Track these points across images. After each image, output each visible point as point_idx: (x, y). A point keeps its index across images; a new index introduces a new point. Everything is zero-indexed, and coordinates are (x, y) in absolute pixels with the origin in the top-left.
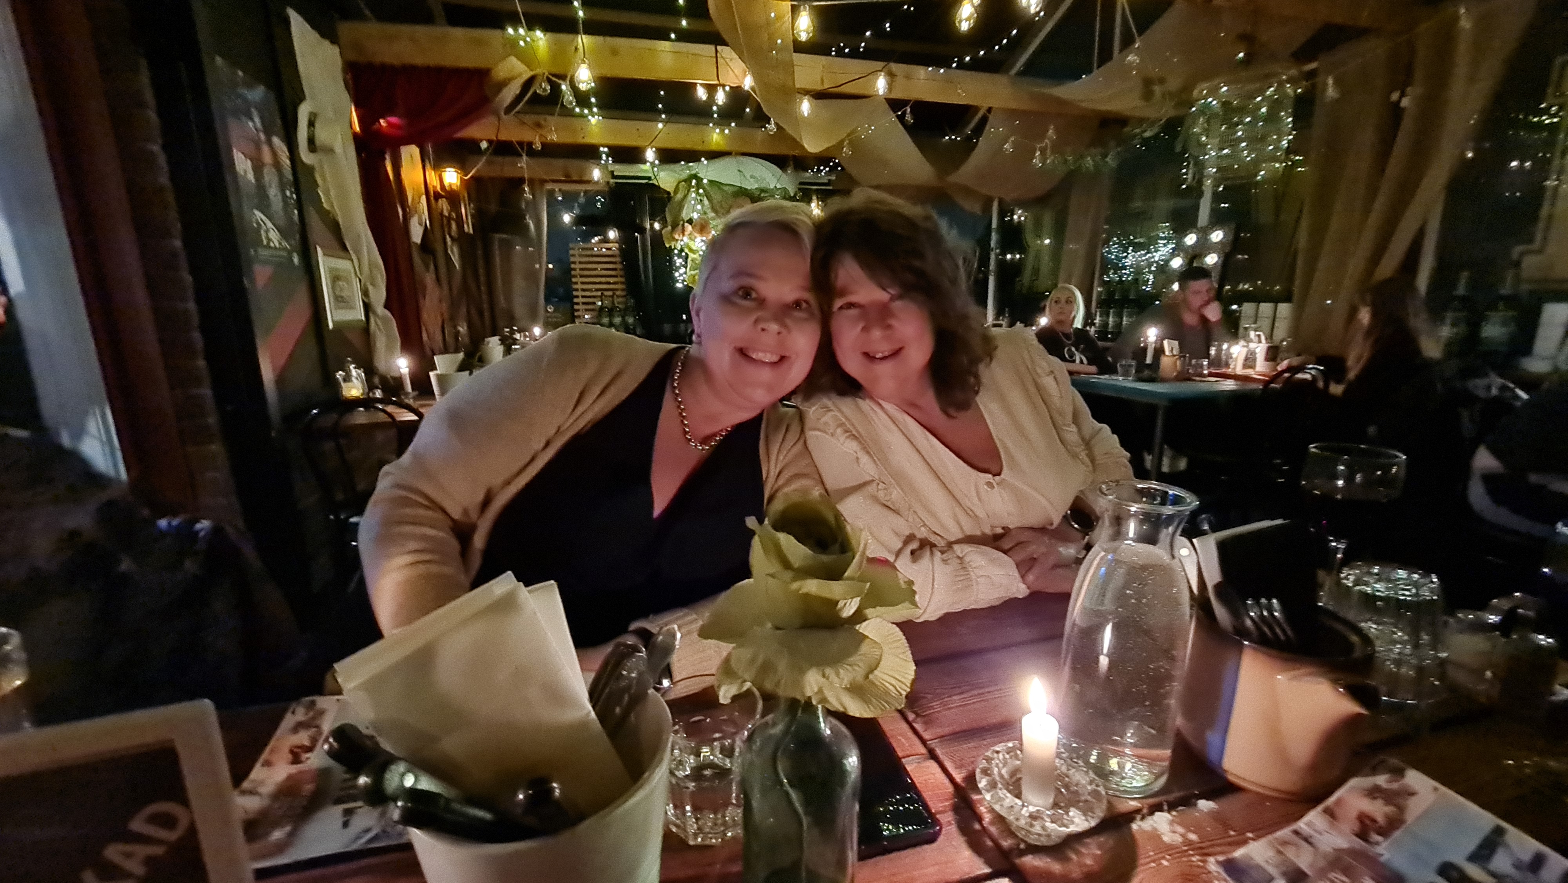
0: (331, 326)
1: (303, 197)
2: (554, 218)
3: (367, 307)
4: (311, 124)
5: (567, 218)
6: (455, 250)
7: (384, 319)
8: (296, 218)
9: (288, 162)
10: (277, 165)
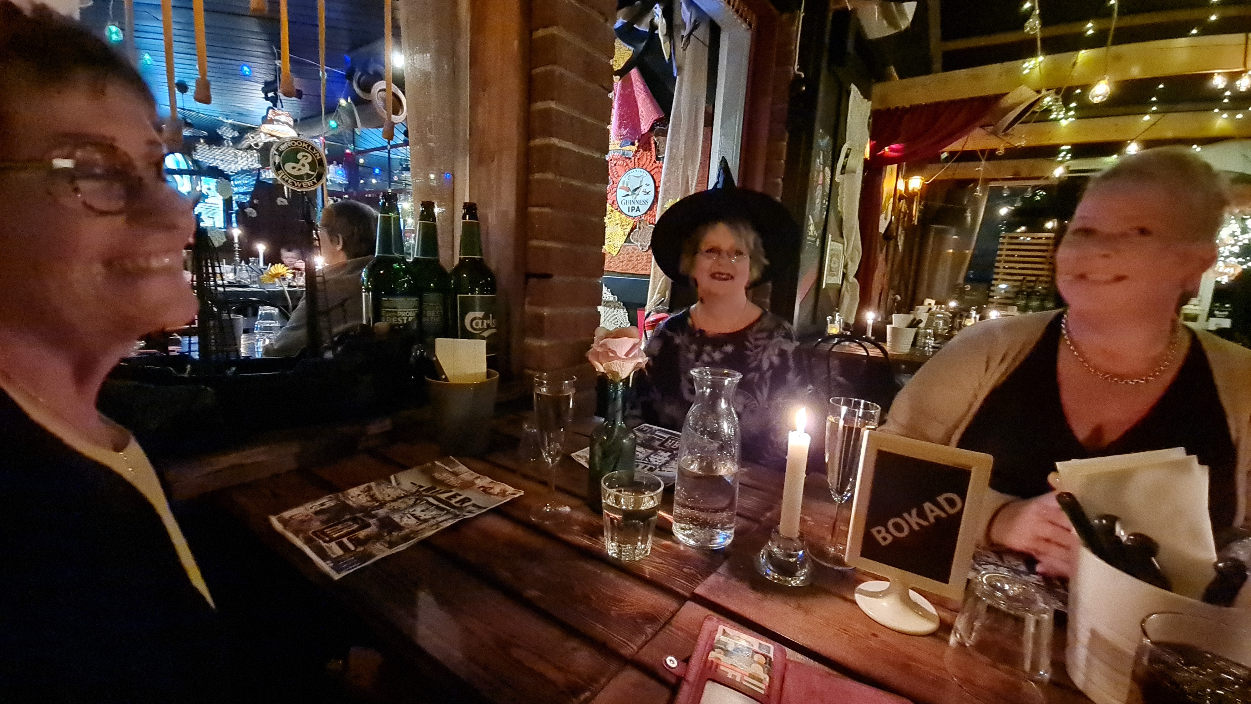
0: (824, 286)
1: (831, 205)
2: (991, 210)
3: (844, 275)
4: (847, 156)
5: (1004, 211)
6: (902, 238)
7: (852, 284)
8: (824, 217)
9: (829, 182)
10: (823, 184)
